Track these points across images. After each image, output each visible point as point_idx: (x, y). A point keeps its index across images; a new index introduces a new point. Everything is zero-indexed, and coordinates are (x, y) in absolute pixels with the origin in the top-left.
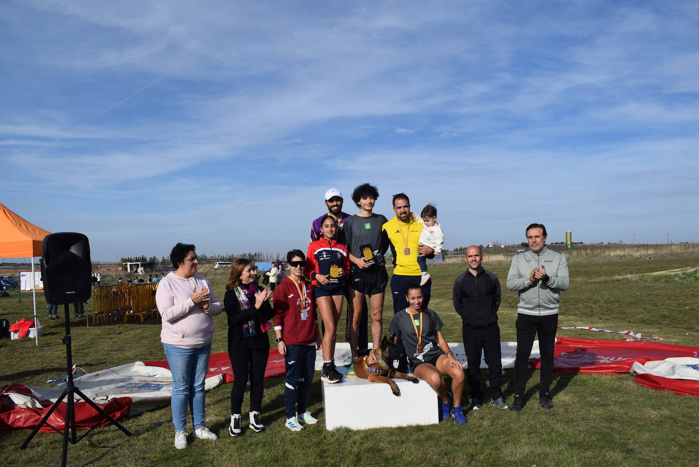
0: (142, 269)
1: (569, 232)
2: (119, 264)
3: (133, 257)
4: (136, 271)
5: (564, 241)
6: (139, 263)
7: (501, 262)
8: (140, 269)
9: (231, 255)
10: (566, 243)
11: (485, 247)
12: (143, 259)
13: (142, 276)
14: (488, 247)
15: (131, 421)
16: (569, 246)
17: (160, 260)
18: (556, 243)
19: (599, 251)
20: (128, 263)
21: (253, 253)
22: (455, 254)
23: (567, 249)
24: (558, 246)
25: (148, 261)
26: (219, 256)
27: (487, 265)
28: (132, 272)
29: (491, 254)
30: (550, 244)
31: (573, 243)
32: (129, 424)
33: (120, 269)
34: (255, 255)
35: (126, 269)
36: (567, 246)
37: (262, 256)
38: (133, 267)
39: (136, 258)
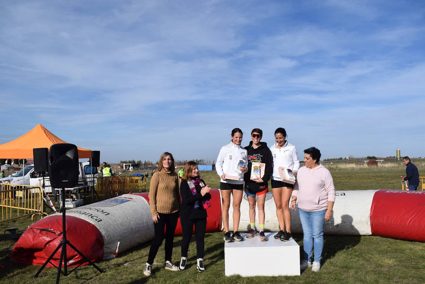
0: (132, 167)
1: (398, 150)
2: (119, 164)
3: (128, 160)
4: (129, 169)
5: (396, 156)
6: (130, 164)
7: (353, 169)
8: (131, 168)
9: (185, 160)
10: (397, 157)
11: (343, 158)
12: (134, 162)
13: (132, 172)
14: (345, 159)
15: (104, 263)
16: (399, 159)
17: (144, 163)
18: (390, 157)
19: (418, 162)
20: (124, 164)
21: (199, 160)
22: (324, 163)
23: (397, 161)
24: (391, 159)
25: (136, 163)
27: (345, 170)
28: (126, 169)
29: (347, 163)
30: (386, 157)
31: (401, 157)
32: (103, 265)
33: (119, 167)
34: (200, 161)
35: (123, 167)
36: (397, 159)
37: (204, 161)
38: (127, 167)
39: (129, 161)
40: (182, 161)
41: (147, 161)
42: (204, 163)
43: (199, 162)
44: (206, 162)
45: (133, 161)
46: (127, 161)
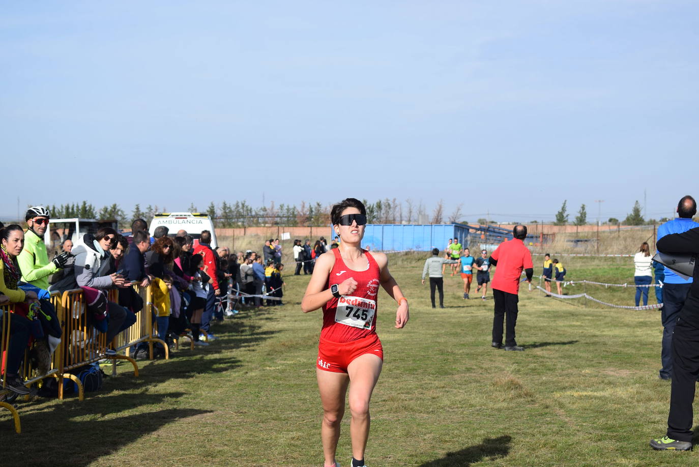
6: (76, 220)
9: (314, 205)
12: (86, 211)
25: (98, 217)
26: (282, 206)
34: (379, 206)
37: (397, 209)
38: (60, 232)
39: (67, 208)
40: (299, 208)
41: (143, 210)
42: (397, 215)
43: (372, 211)
44: (405, 213)
45: (84, 208)
46: (58, 207)
